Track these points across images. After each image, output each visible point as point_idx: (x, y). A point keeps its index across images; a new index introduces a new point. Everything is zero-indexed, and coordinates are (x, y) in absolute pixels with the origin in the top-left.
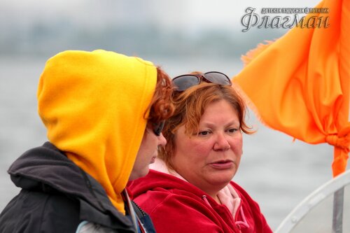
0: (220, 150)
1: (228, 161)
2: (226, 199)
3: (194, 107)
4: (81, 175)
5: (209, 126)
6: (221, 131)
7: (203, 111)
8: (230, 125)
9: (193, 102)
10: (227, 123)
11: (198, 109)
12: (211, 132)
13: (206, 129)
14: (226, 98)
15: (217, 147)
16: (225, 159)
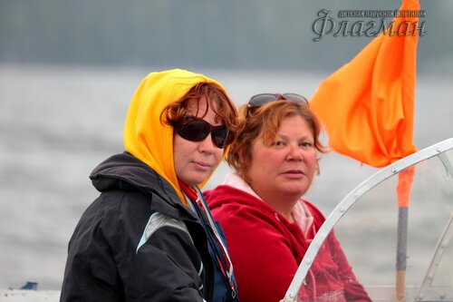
0: (292, 160)
1: (300, 172)
2: (300, 218)
3: (271, 119)
4: (154, 175)
5: (283, 137)
6: (294, 144)
7: (279, 125)
8: (304, 138)
9: (270, 116)
10: (300, 136)
11: (275, 123)
12: (285, 144)
13: (280, 140)
14: (302, 115)
15: (289, 157)
16: (296, 169)
